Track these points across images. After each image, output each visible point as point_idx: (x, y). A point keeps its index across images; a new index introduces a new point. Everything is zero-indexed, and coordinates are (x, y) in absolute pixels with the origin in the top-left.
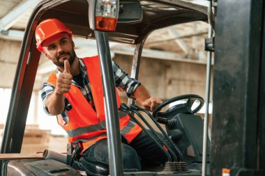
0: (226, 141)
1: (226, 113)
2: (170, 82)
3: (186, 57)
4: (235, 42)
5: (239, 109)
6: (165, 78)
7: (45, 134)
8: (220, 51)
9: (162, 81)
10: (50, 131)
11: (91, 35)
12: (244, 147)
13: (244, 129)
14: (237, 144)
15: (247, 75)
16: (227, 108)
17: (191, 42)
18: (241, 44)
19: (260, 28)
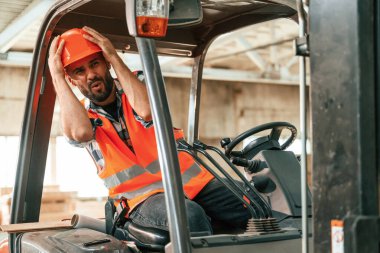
0: (334, 182)
1: (332, 141)
2: (242, 114)
3: (263, 76)
4: (338, 39)
5: (350, 134)
6: (235, 108)
7: (69, 198)
8: (317, 54)
9: (230, 112)
10: (76, 193)
11: (129, 47)
12: (360, 187)
13: (359, 162)
14: (350, 184)
15: (358, 86)
16: (333, 134)
17: (268, 55)
18: (347, 42)
19: (372, 19)
